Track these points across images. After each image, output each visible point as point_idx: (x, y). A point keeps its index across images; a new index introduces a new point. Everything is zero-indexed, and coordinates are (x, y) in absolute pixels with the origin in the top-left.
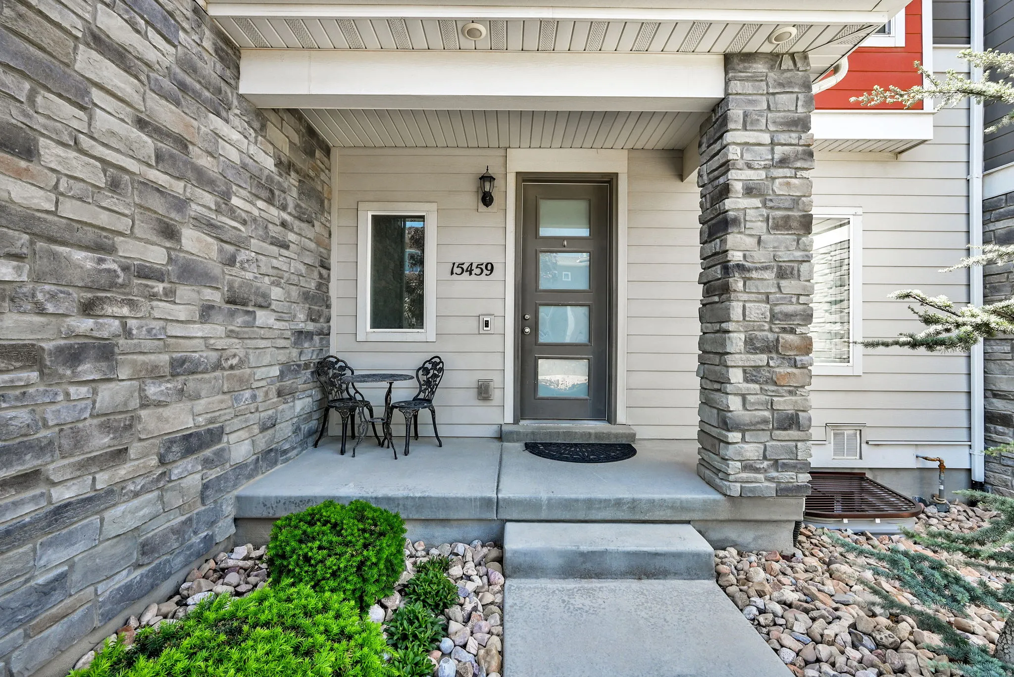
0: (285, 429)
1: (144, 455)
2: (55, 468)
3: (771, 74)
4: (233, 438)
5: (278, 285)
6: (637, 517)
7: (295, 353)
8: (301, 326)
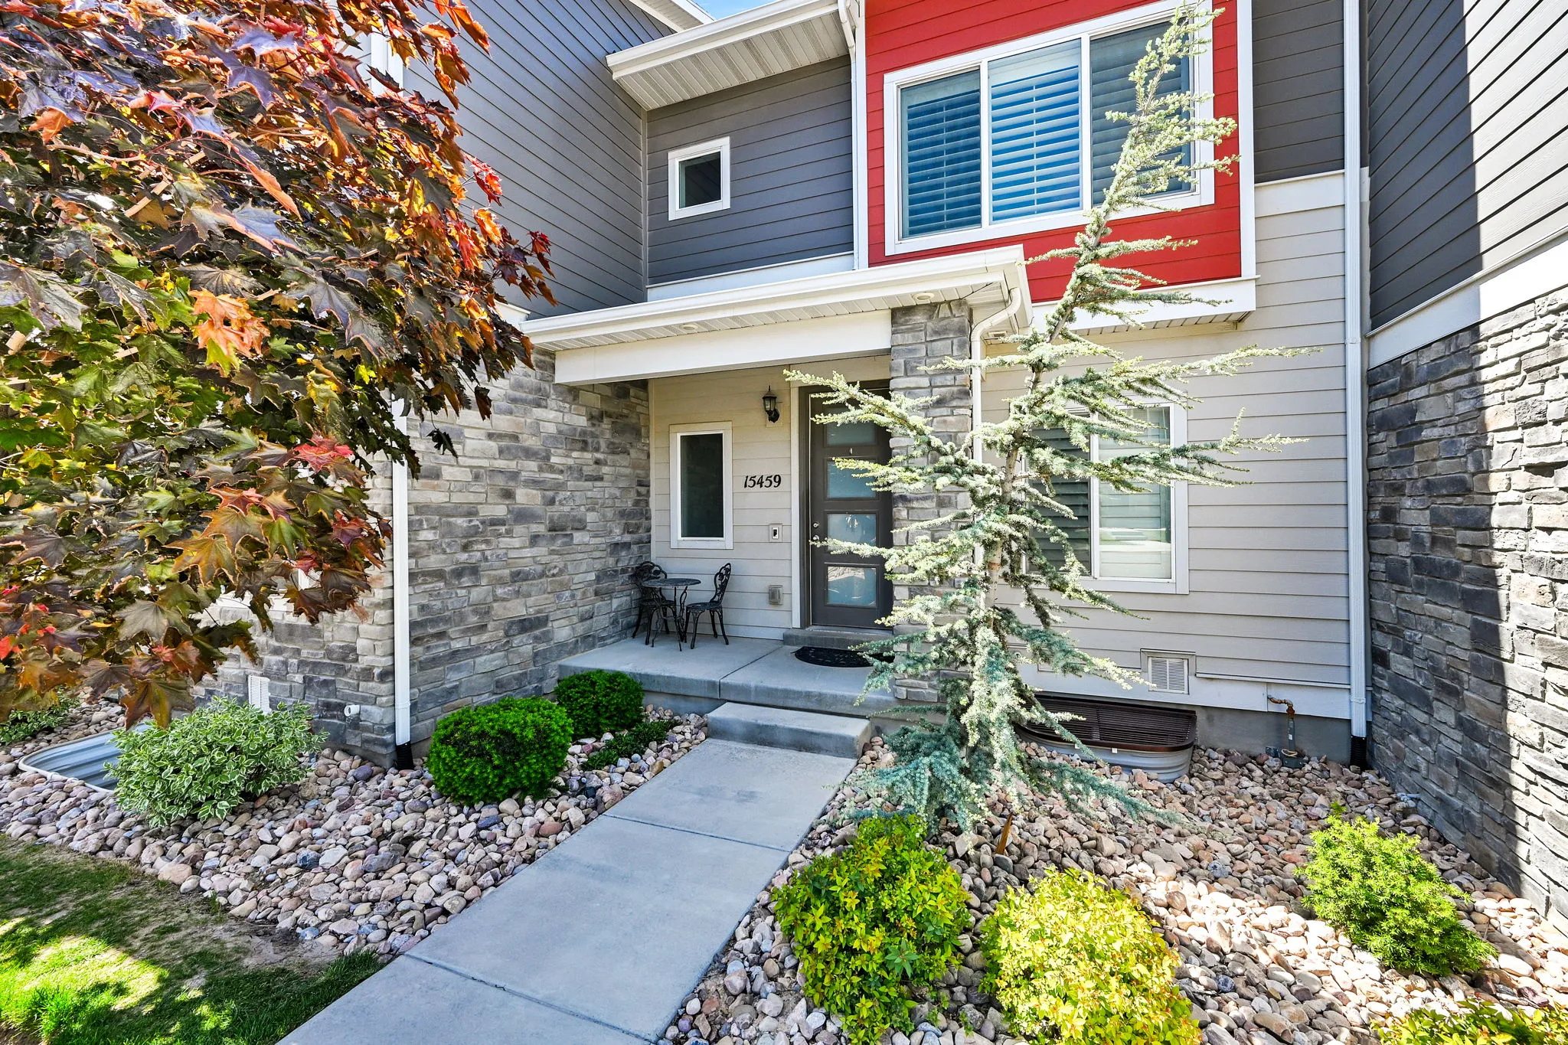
0: (601, 622)
1: (496, 629)
2: (453, 631)
3: (930, 324)
4: (556, 624)
5: (593, 510)
6: (823, 709)
7: (611, 561)
8: (617, 539)
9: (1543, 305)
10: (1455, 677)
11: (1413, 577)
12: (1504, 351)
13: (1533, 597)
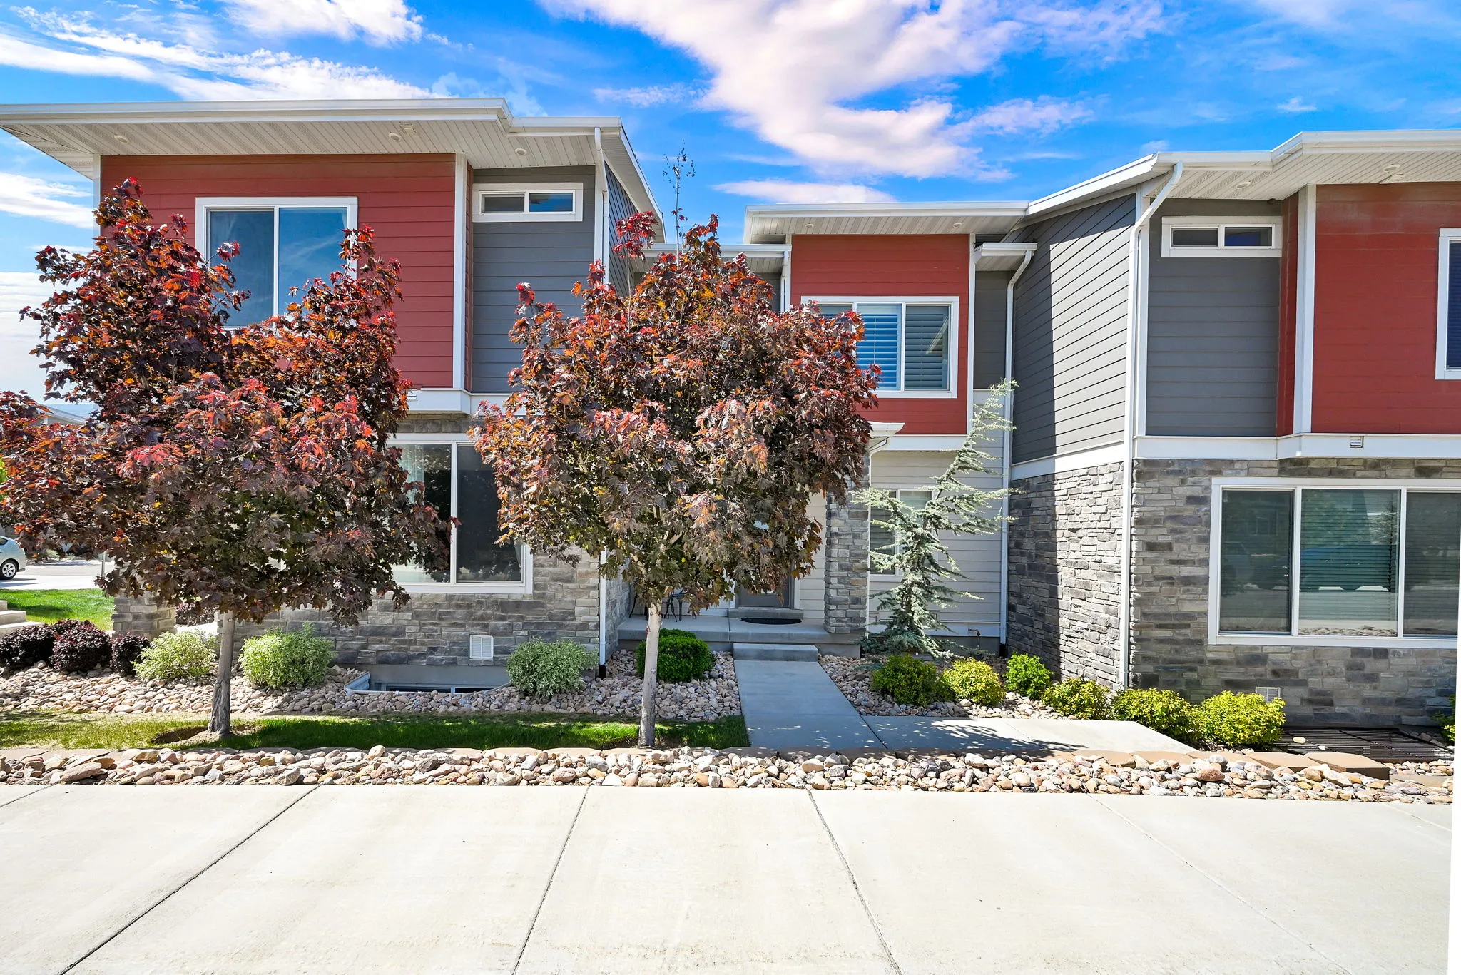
9: (1076, 473)
10: (1043, 610)
11: (1028, 571)
12: (1064, 486)
13: (1069, 575)
